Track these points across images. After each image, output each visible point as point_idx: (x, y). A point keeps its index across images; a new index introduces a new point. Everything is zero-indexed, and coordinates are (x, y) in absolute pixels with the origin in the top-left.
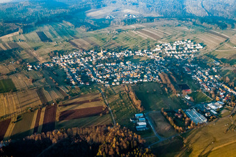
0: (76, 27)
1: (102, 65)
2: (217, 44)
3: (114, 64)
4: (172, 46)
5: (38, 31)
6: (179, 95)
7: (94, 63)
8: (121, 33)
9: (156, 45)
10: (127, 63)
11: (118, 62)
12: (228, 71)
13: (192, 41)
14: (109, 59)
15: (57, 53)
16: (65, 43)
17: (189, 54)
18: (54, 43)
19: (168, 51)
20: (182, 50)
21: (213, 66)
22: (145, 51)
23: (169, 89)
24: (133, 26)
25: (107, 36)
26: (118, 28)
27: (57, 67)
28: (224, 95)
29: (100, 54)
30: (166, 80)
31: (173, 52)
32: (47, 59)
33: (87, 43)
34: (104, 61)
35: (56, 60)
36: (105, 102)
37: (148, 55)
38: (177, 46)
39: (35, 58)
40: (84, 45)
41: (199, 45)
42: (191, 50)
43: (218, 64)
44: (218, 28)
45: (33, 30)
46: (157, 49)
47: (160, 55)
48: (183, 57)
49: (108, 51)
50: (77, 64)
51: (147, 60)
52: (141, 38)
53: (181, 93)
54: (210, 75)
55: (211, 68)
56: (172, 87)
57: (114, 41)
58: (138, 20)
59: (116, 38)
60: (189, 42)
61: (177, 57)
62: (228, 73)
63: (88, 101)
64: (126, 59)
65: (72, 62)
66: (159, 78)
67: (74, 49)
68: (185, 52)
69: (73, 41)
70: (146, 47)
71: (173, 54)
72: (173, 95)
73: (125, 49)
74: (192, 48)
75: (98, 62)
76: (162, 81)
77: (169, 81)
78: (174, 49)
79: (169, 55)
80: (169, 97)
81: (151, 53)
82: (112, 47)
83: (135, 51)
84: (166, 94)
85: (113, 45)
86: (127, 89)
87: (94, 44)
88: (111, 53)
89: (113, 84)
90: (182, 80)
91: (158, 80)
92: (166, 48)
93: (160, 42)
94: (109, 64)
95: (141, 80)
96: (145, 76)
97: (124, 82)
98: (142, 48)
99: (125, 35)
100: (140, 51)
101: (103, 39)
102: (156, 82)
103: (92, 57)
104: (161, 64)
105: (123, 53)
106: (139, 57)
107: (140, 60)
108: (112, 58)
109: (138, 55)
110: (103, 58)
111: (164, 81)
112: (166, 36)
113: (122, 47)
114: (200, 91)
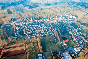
0: (24, 7)
1: (31, 26)
2: (83, 16)
3: (36, 25)
4: (63, 17)
5: (8, 9)
6: (61, 43)
7: (27, 25)
8: (42, 10)
9: (56, 16)
10: (42, 25)
11: (38, 24)
12: (86, 29)
13: (72, 14)
14: (34, 23)
15: (12, 20)
16: (17, 15)
17: (70, 21)
18: (12, 15)
19: (61, 19)
20: (67, 19)
21: (79, 27)
22: (51, 19)
23: (57, 40)
24: (48, 7)
25: (36, 12)
26: (41, 8)
27: (11, 26)
28: (82, 43)
29: (31, 20)
30: (57, 35)
31: (63, 20)
32: (7, 22)
33: (26, 15)
34: (32, 24)
35: (11, 23)
36: (26, 47)
37: (52, 21)
38: (65, 17)
39: (3, 22)
40: (25, 16)
41: (75, 16)
42: (71, 19)
43: (82, 26)
44: (84, 8)
45: (6, 8)
46: (56, 18)
47: (57, 21)
48: (67, 22)
49: (35, 19)
50: (20, 25)
51: (51, 23)
53: (62, 42)
54: (78, 31)
55: (78, 28)
56: (59, 39)
57: (38, 14)
58: (51, 4)
59: (39, 12)
60: (71, 15)
61: (64, 22)
62: (86, 31)
63: (17, 47)
64: (42, 23)
65: (18, 24)
66: (54, 34)
67: (20, 18)
68: (68, 20)
69: (21, 14)
70: (51, 17)
71: (63, 21)
72: (59, 43)
73: (42, 18)
74: (72, 18)
75: (29, 24)
76: (55, 35)
77: (58, 36)
78: (64, 18)
79: (61, 21)
80: (56, 44)
81: (53, 20)
82: (37, 17)
83: (46, 19)
84: (56, 42)
85: (37, 16)
86: (37, 40)
87: (29, 16)
88: (36, 20)
89: (32, 37)
90: (64, 35)
91: (53, 35)
92: (60, 17)
93: (58, 15)
94: (34, 26)
95: (45, 35)
96: (48, 33)
97: (37, 36)
98: (50, 18)
99: (43, 11)
100: (49, 19)
101: (33, 13)
102: (52, 36)
103: (27, 22)
104: (56, 26)
105: (41, 20)
106: (47, 22)
107: (48, 23)
108: (36, 22)
109: (47, 21)
110: (32, 22)
111: (56, 36)
112: (61, 12)
113: (41, 17)
114: (71, 41)
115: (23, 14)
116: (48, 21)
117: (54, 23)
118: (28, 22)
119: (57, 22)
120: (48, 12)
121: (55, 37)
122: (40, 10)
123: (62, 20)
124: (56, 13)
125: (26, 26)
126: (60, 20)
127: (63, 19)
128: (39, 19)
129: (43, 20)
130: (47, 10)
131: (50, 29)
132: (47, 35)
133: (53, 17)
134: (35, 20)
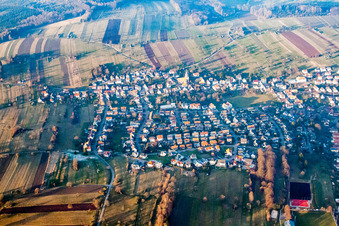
1: (173, 104)
4: (334, 74)
6: (275, 214)
7: (158, 100)
8: (249, 36)
9: (301, 69)
10: (224, 106)
14: (193, 93)
15: (107, 71)
16: (138, 48)
18: (117, 48)
19: (319, 87)
22: (275, 80)
23: (260, 195)
24: (281, 22)
25: (219, 41)
26: (253, 23)
27: (92, 98)
29: (184, 80)
30: (265, 169)
31: (329, 90)
32: (84, 80)
33: (174, 53)
34: (182, 98)
35: (98, 84)
36: (98, 215)
37: (276, 90)
39: (66, 76)
40: (166, 56)
46: (299, 80)
47: (300, 93)
49: (201, 75)
50: (130, 97)
51: (268, 103)
52: (279, 51)
56: (268, 191)
57: (225, 53)
58: (302, 8)
59: (234, 46)
61: (332, 103)
64: (228, 94)
65: (123, 94)
66: (255, 161)
67: (143, 64)
69: (152, 45)
70: (279, 72)
71: (326, 95)
72: (262, 212)
73: (237, 73)
75: (171, 97)
76: (256, 169)
78: (335, 82)
79: (317, 96)
80: (248, 218)
81: (284, 87)
82: (215, 65)
83: (253, 79)
84: (247, 209)
85: (219, 62)
86: (164, 186)
87: (185, 57)
88: (205, 79)
89: (150, 165)
90: (303, 173)
91: (250, 165)
92: (320, 78)
93: (313, 63)
94: (187, 107)
95: (212, 163)
96: (228, 152)
97: (173, 163)
98: (271, 74)
99: (253, 42)
100: (264, 80)
101: (207, 47)
102: (244, 171)
103: (164, 86)
104: (286, 120)
105: (228, 83)
106: (254, 95)
107: (255, 102)
108: (201, 91)
109: (256, 88)
110: (185, 89)
111: (260, 173)
112: (333, 50)
113: (234, 67)
114: (329, 210)
115: (162, 49)
116: (258, 92)
117: (280, 105)
118: (168, 85)
119: (299, 97)
120: (272, 48)
121: (254, 178)
122: (242, 33)
123: (323, 90)
124: (306, 57)
125: (151, 106)
126: (317, 89)
127: (331, 87)
128: (221, 75)
129: (237, 82)
130: (274, 35)
131: (247, 133)
132: (221, 164)
133: (285, 73)
134: (203, 81)
